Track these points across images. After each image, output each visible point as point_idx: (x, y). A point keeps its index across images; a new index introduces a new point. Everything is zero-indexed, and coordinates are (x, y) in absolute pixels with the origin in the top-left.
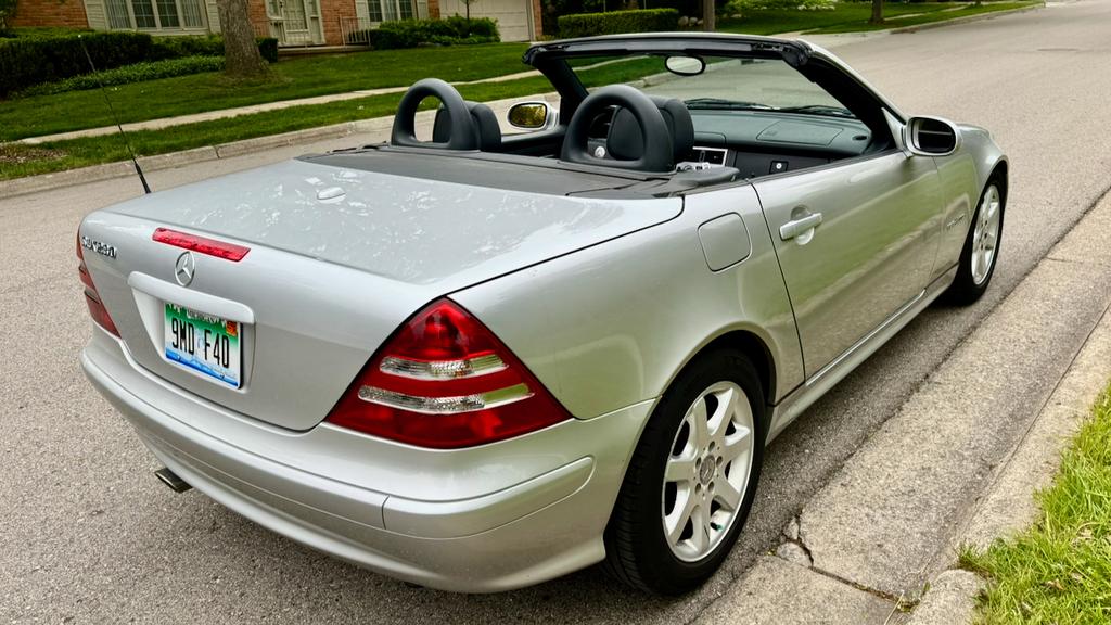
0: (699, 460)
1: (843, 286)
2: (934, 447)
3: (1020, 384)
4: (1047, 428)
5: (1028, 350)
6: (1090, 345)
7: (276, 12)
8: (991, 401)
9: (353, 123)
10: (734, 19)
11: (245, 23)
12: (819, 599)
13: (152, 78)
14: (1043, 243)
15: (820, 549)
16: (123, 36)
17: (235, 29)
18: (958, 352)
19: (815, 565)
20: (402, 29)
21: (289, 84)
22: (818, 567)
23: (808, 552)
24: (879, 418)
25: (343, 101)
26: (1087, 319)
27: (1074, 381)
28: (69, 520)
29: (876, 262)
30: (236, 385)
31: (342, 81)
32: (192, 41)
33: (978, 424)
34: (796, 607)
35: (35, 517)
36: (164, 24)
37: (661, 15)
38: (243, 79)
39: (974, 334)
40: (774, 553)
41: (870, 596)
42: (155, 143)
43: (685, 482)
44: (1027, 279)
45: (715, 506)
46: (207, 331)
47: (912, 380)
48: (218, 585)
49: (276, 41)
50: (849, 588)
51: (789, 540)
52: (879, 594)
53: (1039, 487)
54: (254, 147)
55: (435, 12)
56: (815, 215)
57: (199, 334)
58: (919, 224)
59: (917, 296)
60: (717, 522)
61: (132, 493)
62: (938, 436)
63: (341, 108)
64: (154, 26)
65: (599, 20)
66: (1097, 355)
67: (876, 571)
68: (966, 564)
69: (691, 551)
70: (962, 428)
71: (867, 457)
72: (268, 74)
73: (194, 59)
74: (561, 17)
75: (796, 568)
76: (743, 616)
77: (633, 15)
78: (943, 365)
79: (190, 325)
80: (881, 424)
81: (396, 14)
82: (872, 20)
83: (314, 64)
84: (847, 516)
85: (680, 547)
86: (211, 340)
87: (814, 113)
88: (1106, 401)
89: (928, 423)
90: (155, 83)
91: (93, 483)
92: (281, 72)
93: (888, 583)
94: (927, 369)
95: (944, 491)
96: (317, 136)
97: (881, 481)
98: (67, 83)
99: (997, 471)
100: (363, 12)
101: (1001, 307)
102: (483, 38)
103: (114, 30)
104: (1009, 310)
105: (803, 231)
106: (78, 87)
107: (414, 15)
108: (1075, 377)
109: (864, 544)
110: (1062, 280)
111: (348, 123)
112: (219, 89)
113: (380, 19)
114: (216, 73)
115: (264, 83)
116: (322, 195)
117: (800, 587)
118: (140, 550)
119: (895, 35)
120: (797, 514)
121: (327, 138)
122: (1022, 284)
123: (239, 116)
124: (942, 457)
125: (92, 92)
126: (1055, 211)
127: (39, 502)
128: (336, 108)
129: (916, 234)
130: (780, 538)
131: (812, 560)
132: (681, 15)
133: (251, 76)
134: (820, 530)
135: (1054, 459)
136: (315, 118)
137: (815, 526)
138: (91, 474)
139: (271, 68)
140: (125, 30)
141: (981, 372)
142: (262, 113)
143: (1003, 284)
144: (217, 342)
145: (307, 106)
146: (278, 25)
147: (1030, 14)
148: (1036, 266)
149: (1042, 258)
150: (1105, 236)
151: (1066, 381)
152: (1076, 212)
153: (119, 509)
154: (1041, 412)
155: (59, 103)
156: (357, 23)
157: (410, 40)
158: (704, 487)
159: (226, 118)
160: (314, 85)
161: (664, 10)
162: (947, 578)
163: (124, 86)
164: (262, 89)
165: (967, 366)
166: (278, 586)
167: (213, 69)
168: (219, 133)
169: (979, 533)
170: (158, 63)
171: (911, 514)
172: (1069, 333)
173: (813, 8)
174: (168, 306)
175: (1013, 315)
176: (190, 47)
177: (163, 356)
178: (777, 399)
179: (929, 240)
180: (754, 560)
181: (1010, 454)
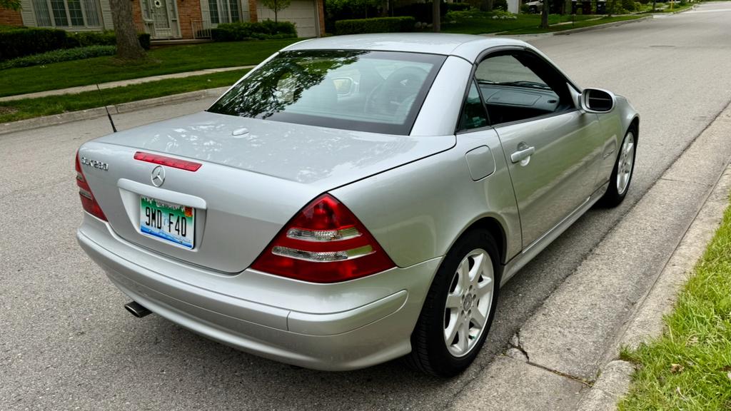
0: (464, 296)
1: (538, 196)
2: (598, 292)
3: (648, 255)
4: (668, 279)
5: (652, 234)
6: (692, 231)
7: (149, 17)
8: (631, 265)
9: (205, 90)
10: (452, 24)
11: (130, 24)
12: (534, 380)
13: (67, 59)
14: (659, 169)
15: (533, 351)
16: (47, 31)
17: (123, 27)
18: (609, 236)
19: (530, 361)
20: (233, 28)
21: (160, 65)
22: (533, 362)
23: (525, 353)
24: (563, 275)
25: (198, 76)
26: (688, 216)
27: (683, 252)
28: (63, 337)
29: (557, 182)
30: (190, 246)
31: (195, 63)
32: (93, 35)
33: (624, 278)
34: (521, 385)
35: (41, 336)
36: (74, 23)
37: (404, 21)
38: (129, 61)
39: (619, 225)
40: (505, 354)
41: (564, 378)
42: (76, 102)
43: (455, 309)
44: (650, 191)
45: (471, 325)
46: (171, 215)
47: (582, 253)
48: (165, 375)
49: (149, 35)
50: (551, 374)
51: (513, 346)
52: (569, 377)
53: (665, 313)
54: (141, 106)
55: (254, 17)
56: (530, 148)
57: (165, 217)
58: (582, 157)
59: (585, 200)
60: (472, 335)
61: (101, 322)
62: (600, 286)
63: (197, 81)
64: (67, 25)
65: (363, 24)
66: (696, 237)
67: (568, 364)
68: (624, 357)
69: (458, 350)
70: (614, 281)
71: (557, 298)
72: (146, 58)
73: (95, 47)
74: (338, 22)
75: (519, 362)
76: (489, 390)
77: (385, 20)
78: (600, 244)
79: (159, 211)
80: (564, 279)
81: (228, 19)
82: (541, 26)
83: (174, 52)
84: (548, 332)
85: (453, 348)
86: (174, 220)
87: (522, 86)
88: (703, 263)
89: (593, 278)
90: (69, 63)
91: (75, 316)
92: (153, 56)
93: (576, 371)
94: (591, 246)
95: (606, 318)
96: (182, 99)
97: (567, 312)
98: (10, 63)
99: (637, 306)
100: (206, 16)
101: (634, 209)
102: (286, 35)
103: (40, 28)
104: (640, 210)
105: (524, 157)
106: (18, 66)
107: (240, 20)
108: (683, 249)
109: (559, 349)
110: (671, 192)
111: (202, 91)
112: (114, 68)
113: (218, 22)
114: (110, 57)
115: (142, 64)
116: (235, 133)
117: (522, 373)
118: (113, 355)
119: (557, 36)
120: (517, 332)
121: (189, 101)
122: (646, 195)
123: (129, 85)
124: (603, 298)
125: (27, 69)
126: (665, 149)
127: (42, 327)
128: (194, 81)
129: (581, 164)
130: (508, 345)
131: (528, 358)
132: (416, 21)
133: (134, 59)
134: (532, 341)
135: (673, 297)
136: (181, 87)
137: (529, 339)
138: (72, 311)
139: (147, 54)
140: (48, 27)
141: (624, 248)
142: (144, 84)
143: (635, 194)
144: (178, 221)
145: (173, 79)
146: (150, 25)
147: (643, 23)
148: (655, 183)
149: (658, 179)
150: (697, 166)
151: (678, 252)
152: (678, 150)
153: (94, 331)
154: (663, 270)
155: (6, 76)
156: (202, 25)
157: (238, 36)
158: (466, 313)
159: (120, 87)
160: (176, 65)
161: (406, 18)
162: (613, 365)
163: (49, 65)
164: (142, 68)
165: (616, 244)
166: (202, 375)
167: (108, 54)
168: (117, 97)
169: (631, 340)
170: (71, 49)
171: (586, 331)
172: (677, 224)
173: (503, 17)
174: (143, 200)
175: (642, 214)
176: (92, 39)
177: (139, 231)
178: (507, 261)
179: (588, 168)
180: (493, 358)
181: (644, 296)
